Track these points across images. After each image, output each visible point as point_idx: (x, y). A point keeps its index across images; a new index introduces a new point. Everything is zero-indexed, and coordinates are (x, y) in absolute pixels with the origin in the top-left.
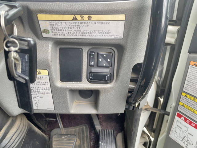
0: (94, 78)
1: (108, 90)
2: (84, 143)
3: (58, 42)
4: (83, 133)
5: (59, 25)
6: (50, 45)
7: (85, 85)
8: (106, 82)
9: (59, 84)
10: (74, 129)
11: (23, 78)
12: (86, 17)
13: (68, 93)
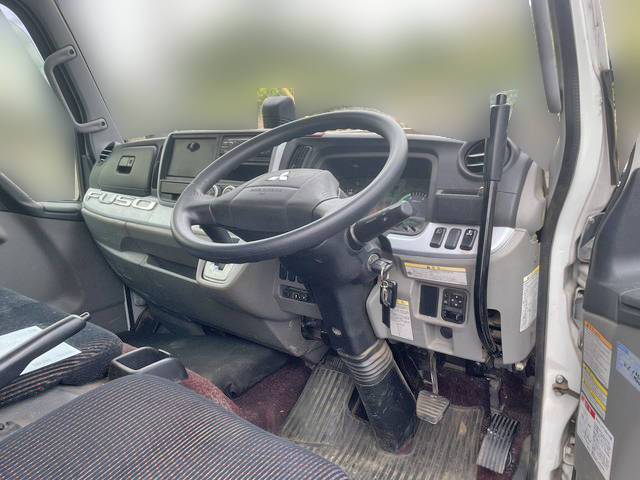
0: (448, 316)
1: (460, 330)
2: (471, 433)
3: (418, 281)
4: (475, 420)
5: (419, 270)
6: (412, 283)
7: (439, 320)
8: (457, 322)
9: (418, 316)
10: (462, 411)
11: (388, 304)
12: (436, 268)
13: (424, 326)
